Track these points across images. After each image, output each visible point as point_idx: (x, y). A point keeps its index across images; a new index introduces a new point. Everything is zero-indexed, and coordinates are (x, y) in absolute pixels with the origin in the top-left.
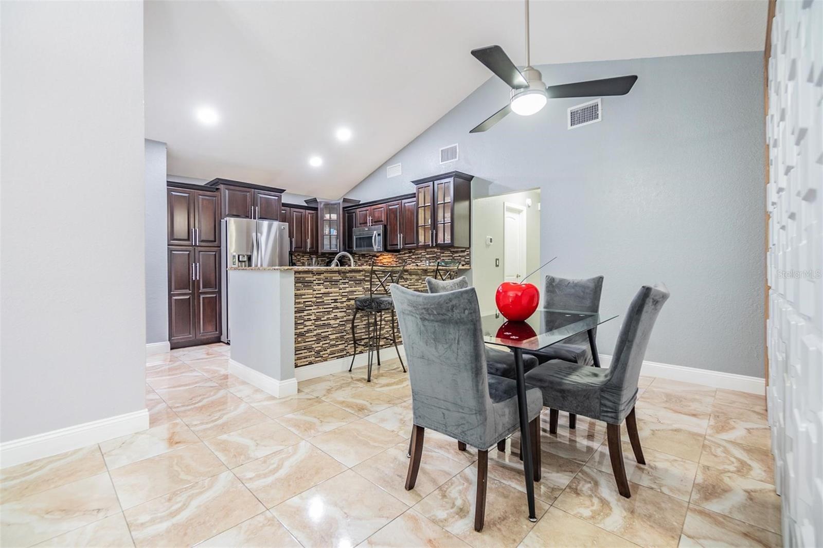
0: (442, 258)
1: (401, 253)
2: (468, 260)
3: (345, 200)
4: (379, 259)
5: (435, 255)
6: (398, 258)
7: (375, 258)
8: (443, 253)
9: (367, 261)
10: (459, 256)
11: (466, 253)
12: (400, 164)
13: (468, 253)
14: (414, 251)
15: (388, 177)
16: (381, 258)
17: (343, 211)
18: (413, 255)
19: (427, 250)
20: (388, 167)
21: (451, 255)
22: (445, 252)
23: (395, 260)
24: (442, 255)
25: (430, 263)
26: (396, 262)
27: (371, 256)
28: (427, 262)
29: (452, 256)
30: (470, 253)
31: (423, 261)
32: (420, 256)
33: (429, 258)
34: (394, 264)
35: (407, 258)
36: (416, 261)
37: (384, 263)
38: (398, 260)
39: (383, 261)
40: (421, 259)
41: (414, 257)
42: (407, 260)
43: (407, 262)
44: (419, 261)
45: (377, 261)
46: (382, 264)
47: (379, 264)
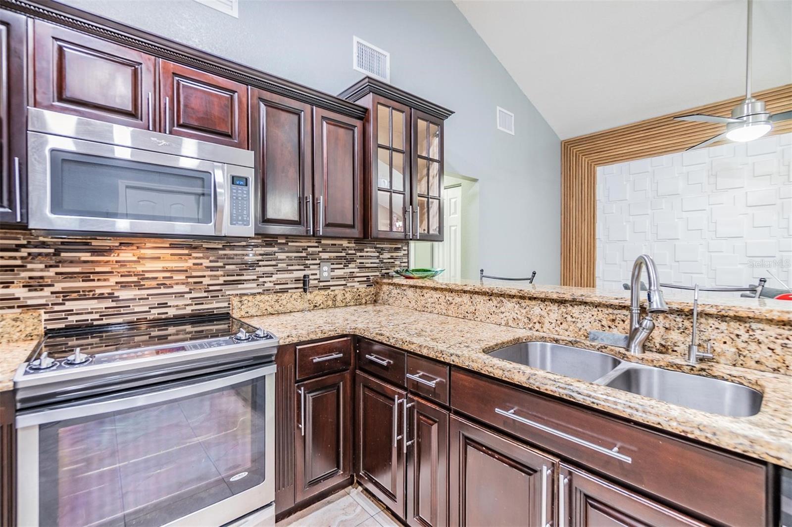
0: (358, 261)
2: (406, 264)
4: (113, 258)
5: (343, 254)
6: (220, 258)
7: (86, 256)
8: (361, 250)
9: (8, 269)
10: (392, 257)
13: (406, 252)
14: (284, 241)
16: (126, 255)
18: (281, 251)
19: (323, 242)
21: (378, 254)
22: (365, 250)
23: (206, 263)
24: (359, 254)
25: (333, 270)
26: (212, 269)
27: (43, 245)
28: (325, 268)
29: (378, 257)
30: (409, 253)
31: (312, 267)
32: (304, 254)
33: (327, 259)
34: (204, 277)
35: (260, 258)
36: (290, 268)
37: (147, 275)
38: (220, 264)
39: (140, 268)
40: (307, 262)
41: (284, 257)
42: (261, 263)
43: (258, 269)
44: (302, 267)
45: (98, 269)
46: (135, 279)
47: (113, 280)
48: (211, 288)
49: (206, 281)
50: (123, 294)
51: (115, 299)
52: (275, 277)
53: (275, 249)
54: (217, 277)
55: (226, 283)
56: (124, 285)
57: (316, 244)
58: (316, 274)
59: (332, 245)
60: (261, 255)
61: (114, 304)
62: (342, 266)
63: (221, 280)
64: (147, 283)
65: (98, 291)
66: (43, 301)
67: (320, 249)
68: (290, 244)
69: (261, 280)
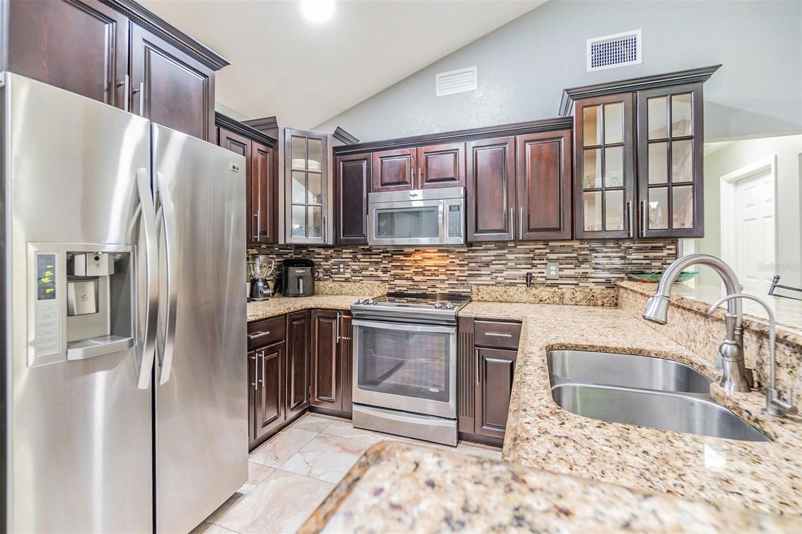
0: (593, 262)
1: (473, 248)
3: (338, 134)
4: (412, 258)
5: (574, 255)
7: (402, 257)
9: (377, 263)
10: (646, 258)
11: (665, 253)
12: (475, 68)
13: (673, 252)
14: (513, 245)
15: (438, 94)
16: (417, 257)
17: (334, 155)
18: (510, 252)
19: (551, 244)
20: (438, 76)
22: (603, 250)
23: (457, 261)
24: (594, 255)
25: (561, 269)
26: (461, 266)
27: (387, 252)
28: (553, 268)
29: (623, 258)
30: (677, 253)
31: (538, 266)
32: (532, 255)
33: (555, 259)
34: (456, 270)
35: (493, 258)
36: (518, 266)
37: (427, 268)
38: (466, 263)
39: (423, 264)
40: (534, 262)
41: (513, 258)
42: (494, 262)
43: (491, 266)
44: (529, 266)
45: (406, 264)
46: (421, 270)
47: (412, 270)
48: (460, 278)
49: (457, 273)
50: (417, 278)
51: (413, 281)
52: (505, 273)
53: (506, 251)
54: (463, 271)
55: (470, 276)
56: (416, 273)
57: (544, 246)
58: (543, 273)
59: (560, 246)
60: (494, 256)
61: (412, 283)
62: (573, 266)
63: (466, 273)
64: (426, 273)
65: (406, 276)
66: (387, 279)
67: (548, 251)
68: (518, 247)
69: (494, 275)
